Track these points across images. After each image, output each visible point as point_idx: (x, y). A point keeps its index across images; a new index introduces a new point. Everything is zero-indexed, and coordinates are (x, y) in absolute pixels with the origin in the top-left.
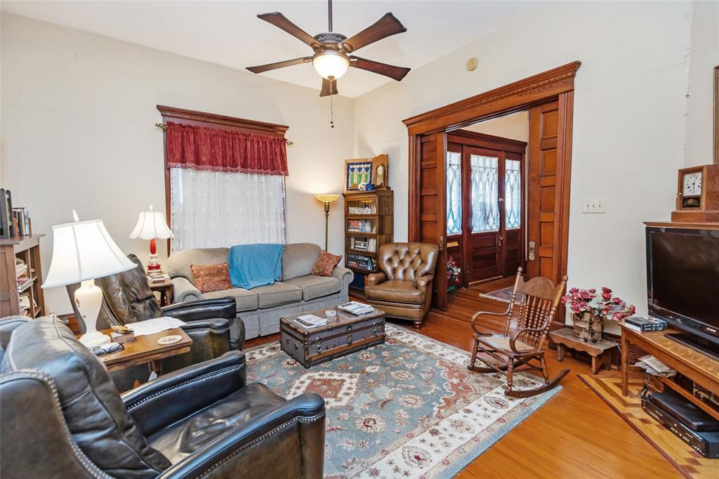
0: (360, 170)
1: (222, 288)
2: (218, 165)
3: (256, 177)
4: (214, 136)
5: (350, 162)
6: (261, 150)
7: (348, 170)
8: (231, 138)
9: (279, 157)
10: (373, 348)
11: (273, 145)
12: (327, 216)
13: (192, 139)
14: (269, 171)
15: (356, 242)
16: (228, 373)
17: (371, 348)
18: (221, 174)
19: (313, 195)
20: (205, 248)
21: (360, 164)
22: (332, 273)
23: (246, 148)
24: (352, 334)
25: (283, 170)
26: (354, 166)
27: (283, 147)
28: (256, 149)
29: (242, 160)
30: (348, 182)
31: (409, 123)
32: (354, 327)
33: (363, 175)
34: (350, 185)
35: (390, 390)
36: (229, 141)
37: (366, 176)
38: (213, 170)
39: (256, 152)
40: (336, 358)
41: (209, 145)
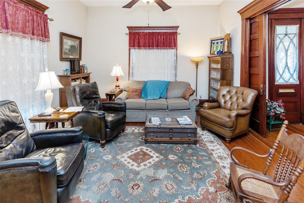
0: (217, 43)
1: (135, 98)
2: (146, 47)
3: (162, 50)
4: (145, 35)
5: (212, 39)
6: (165, 39)
7: (212, 44)
8: (152, 35)
9: (173, 41)
10: (187, 145)
11: (171, 36)
12: (197, 68)
13: (137, 37)
14: (168, 47)
15: (214, 83)
16: (70, 136)
17: (185, 145)
18: (148, 50)
19: (190, 57)
20: (137, 80)
21: (218, 40)
22: (188, 98)
23: (158, 38)
24: (173, 134)
25: (174, 47)
26: (215, 42)
27: (175, 36)
28: (162, 38)
29: (157, 44)
30: (211, 50)
31: (241, 12)
32: (174, 131)
33: (219, 46)
34: (212, 52)
35: (167, 174)
36: (151, 37)
37: (221, 46)
38: (144, 49)
39: (162, 40)
40: (162, 144)
41: (143, 39)
